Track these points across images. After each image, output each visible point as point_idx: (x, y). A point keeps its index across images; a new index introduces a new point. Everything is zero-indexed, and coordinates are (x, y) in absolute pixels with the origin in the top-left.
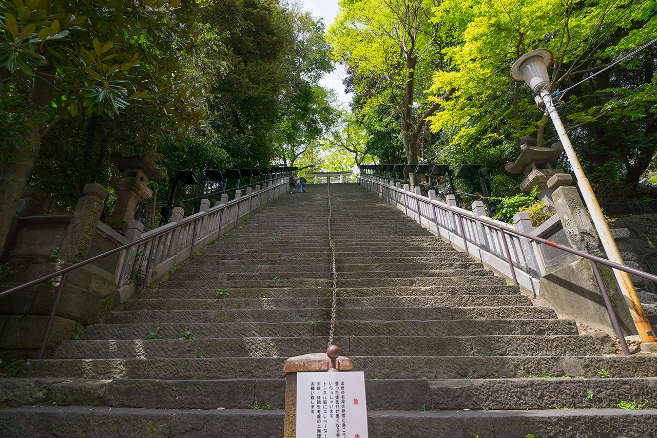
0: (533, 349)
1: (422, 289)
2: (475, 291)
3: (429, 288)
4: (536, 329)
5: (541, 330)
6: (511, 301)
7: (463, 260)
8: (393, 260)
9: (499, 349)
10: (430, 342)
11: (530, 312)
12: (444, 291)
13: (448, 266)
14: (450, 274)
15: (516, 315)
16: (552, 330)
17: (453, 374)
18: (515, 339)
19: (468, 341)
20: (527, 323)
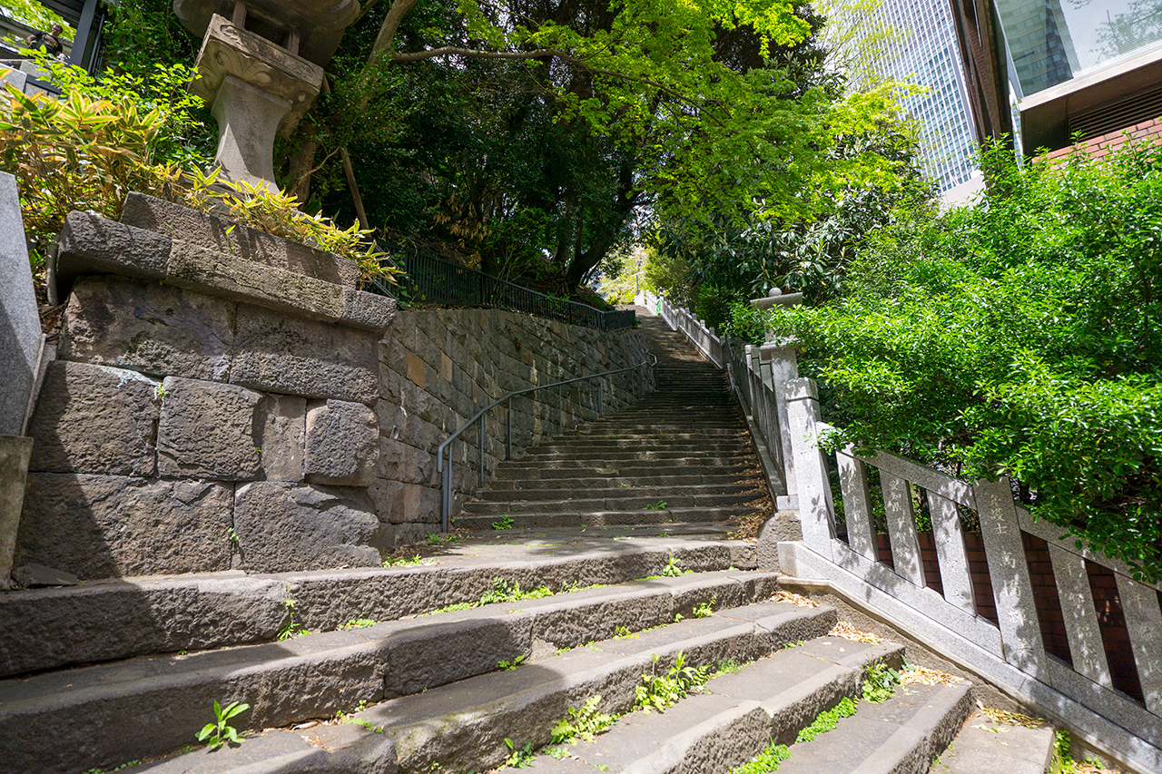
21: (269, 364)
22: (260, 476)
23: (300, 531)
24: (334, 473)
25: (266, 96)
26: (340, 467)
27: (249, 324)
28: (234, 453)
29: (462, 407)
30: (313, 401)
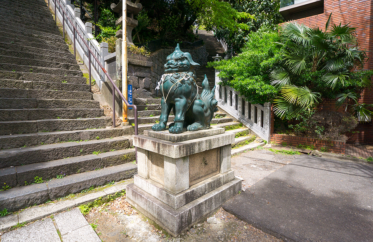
0: (73, 126)
1: (24, 82)
2: (63, 86)
3: (30, 81)
4: (83, 114)
5: (85, 114)
6: (80, 95)
7: (69, 61)
8: (11, 52)
9: (54, 127)
10: (7, 125)
11: (86, 103)
12: (41, 85)
13: (55, 64)
14: (54, 71)
15: (78, 104)
16: (91, 114)
17: (14, 146)
18: (65, 122)
19: (35, 124)
20: (78, 111)
21: (138, 74)
22: (139, 88)
23: (144, 94)
24: (147, 87)
25: (130, 27)
26: (148, 87)
27: (136, 68)
28: (136, 85)
29: (159, 74)
30: (144, 78)
